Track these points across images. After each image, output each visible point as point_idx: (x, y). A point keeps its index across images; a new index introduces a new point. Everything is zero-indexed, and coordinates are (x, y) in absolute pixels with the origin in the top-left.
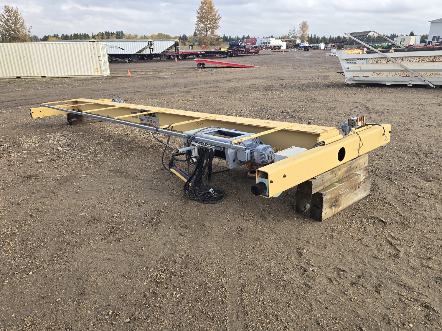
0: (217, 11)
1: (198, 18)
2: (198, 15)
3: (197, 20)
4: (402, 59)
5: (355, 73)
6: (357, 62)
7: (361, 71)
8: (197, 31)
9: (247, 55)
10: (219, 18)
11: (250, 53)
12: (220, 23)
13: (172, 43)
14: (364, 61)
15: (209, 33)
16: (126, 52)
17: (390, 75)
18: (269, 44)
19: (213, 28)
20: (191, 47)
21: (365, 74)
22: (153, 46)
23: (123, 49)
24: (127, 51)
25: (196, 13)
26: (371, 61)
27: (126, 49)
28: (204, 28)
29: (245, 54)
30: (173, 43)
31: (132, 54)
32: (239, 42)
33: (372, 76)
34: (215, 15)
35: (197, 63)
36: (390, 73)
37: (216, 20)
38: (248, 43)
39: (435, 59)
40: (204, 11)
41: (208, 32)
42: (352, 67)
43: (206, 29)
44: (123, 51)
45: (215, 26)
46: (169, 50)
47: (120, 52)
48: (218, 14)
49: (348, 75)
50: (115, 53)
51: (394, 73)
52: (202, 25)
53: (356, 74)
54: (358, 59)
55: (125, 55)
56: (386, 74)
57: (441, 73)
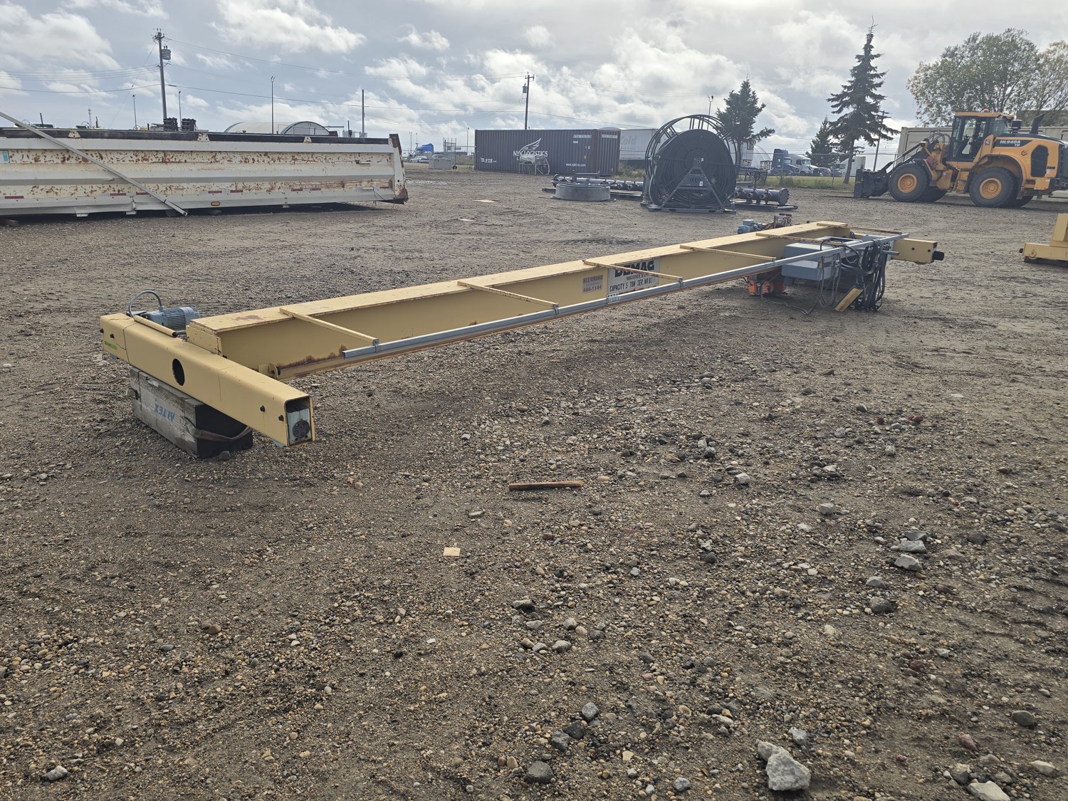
4: (100, 154)
17: (80, 193)
21: (11, 191)
26: (17, 157)
33: (31, 196)
36: (79, 186)
39: (168, 157)
51: (88, 188)
56: (68, 189)
57: (185, 185)
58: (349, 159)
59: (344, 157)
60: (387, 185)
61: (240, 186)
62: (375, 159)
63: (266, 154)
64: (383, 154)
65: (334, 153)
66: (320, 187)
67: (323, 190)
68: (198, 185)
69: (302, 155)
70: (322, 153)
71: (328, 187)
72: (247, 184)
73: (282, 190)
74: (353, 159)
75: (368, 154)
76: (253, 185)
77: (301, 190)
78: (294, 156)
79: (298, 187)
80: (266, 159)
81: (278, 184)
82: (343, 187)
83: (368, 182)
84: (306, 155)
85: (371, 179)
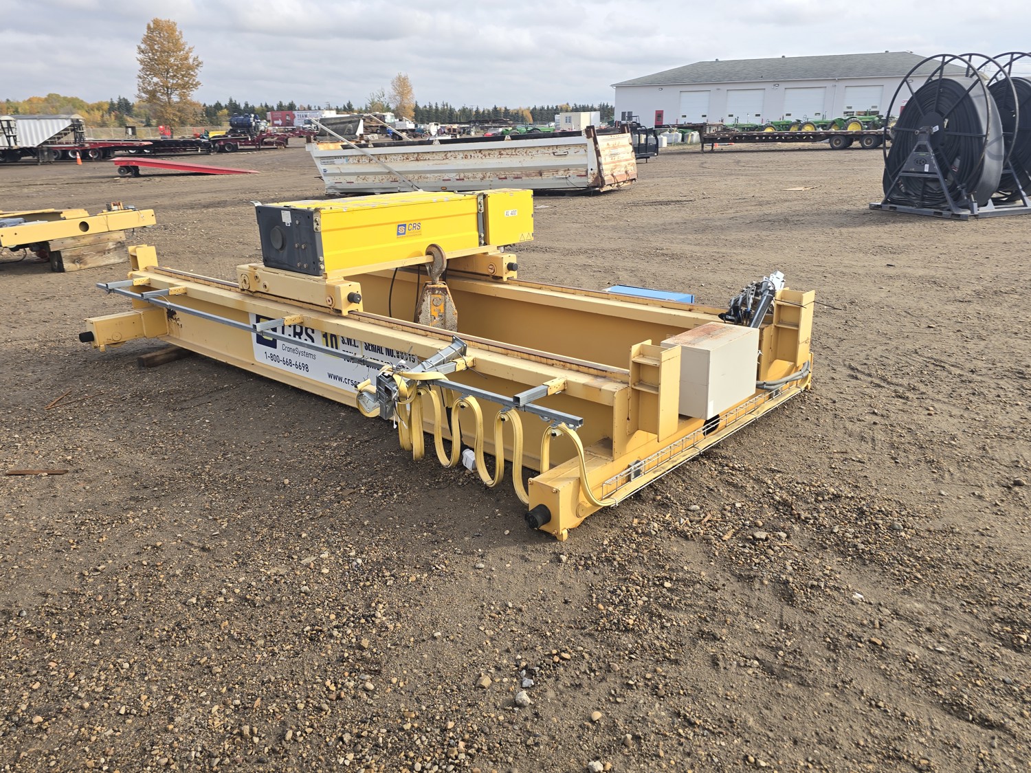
0: (189, 49)
1: (142, 62)
2: (141, 56)
3: (142, 67)
4: (385, 155)
5: (337, 177)
6: (336, 161)
7: (341, 174)
8: (144, 92)
9: (259, 149)
10: (197, 65)
11: (266, 144)
12: (200, 75)
13: (64, 124)
14: (344, 160)
15: (175, 98)
17: (377, 181)
19: (185, 86)
20: (130, 129)
21: (349, 179)
22: (14, 130)
25: (136, 50)
26: (351, 159)
28: (162, 86)
29: (254, 147)
30: (67, 123)
32: (252, 119)
34: (186, 58)
35: (118, 167)
37: (190, 68)
38: (276, 122)
40: (156, 47)
41: (172, 96)
42: (330, 169)
43: (168, 90)
45: (188, 82)
46: (59, 138)
48: (192, 55)
49: (328, 181)
51: (380, 176)
52: (155, 80)
53: (338, 179)
54: (336, 157)
56: (371, 178)
57: (428, 175)
58: (547, 151)
59: (543, 150)
60: (584, 173)
61: (462, 176)
62: (572, 151)
63: (480, 151)
64: (580, 145)
65: (534, 147)
66: (521, 175)
67: (524, 178)
68: (436, 175)
69: (507, 151)
70: (524, 148)
71: (527, 175)
72: (467, 174)
73: (491, 179)
74: (551, 151)
75: (565, 146)
76: (470, 175)
77: (506, 178)
78: (501, 152)
79: (503, 176)
80: (480, 155)
81: (488, 174)
82: (541, 175)
83: (565, 171)
84: (511, 150)
85: (567, 168)
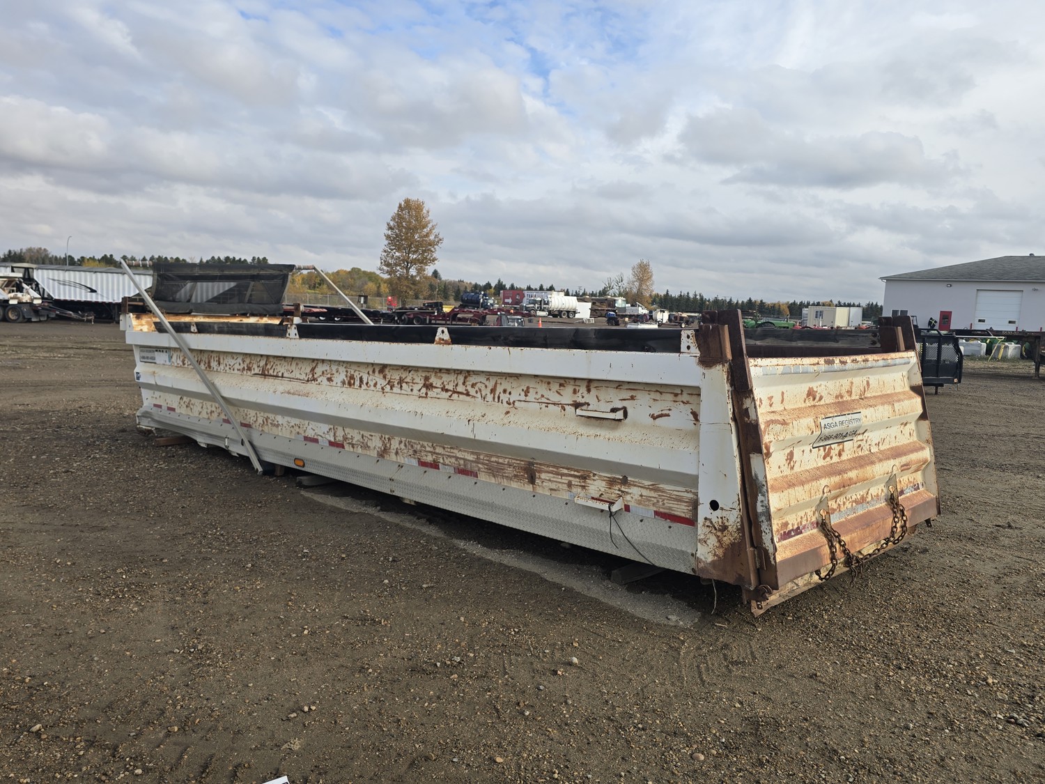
0: (433, 226)
2: (388, 232)
5: (156, 394)
6: (156, 357)
8: (386, 265)
10: (438, 242)
12: (438, 253)
14: (166, 357)
15: (413, 272)
16: (99, 297)
17: (204, 413)
18: (548, 304)
19: (424, 261)
21: (171, 401)
23: (93, 291)
24: (102, 296)
26: (175, 357)
27: (102, 289)
28: (403, 260)
31: (114, 302)
32: (481, 296)
33: (179, 411)
34: (427, 235)
36: (204, 404)
37: (432, 244)
39: (268, 367)
41: (410, 270)
42: (148, 373)
43: (407, 264)
44: (94, 294)
45: (426, 258)
47: (86, 297)
48: (435, 231)
50: (73, 299)
51: (209, 406)
52: (398, 254)
53: (156, 398)
54: (156, 349)
55: (97, 303)
56: (198, 405)
58: (556, 398)
59: (542, 389)
60: (682, 510)
61: (341, 433)
62: (641, 409)
65: (517, 376)
66: (475, 467)
67: (480, 477)
69: (446, 378)
70: (490, 374)
71: (495, 471)
74: (567, 397)
75: (619, 385)
77: (435, 465)
78: (427, 379)
79: (430, 459)
80: (381, 381)
81: (395, 443)
82: (532, 480)
83: (611, 482)
84: (452, 377)
85: (622, 476)
